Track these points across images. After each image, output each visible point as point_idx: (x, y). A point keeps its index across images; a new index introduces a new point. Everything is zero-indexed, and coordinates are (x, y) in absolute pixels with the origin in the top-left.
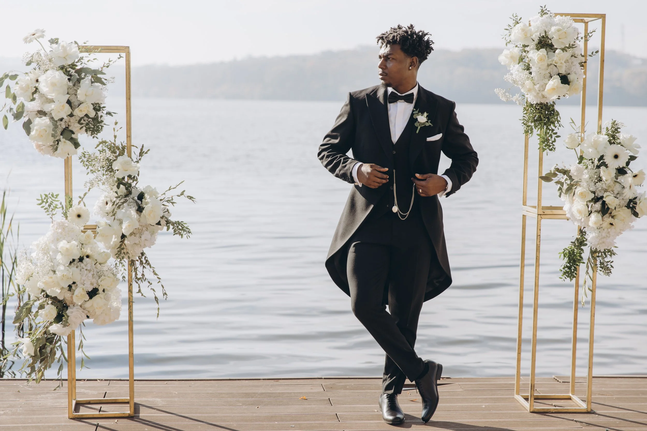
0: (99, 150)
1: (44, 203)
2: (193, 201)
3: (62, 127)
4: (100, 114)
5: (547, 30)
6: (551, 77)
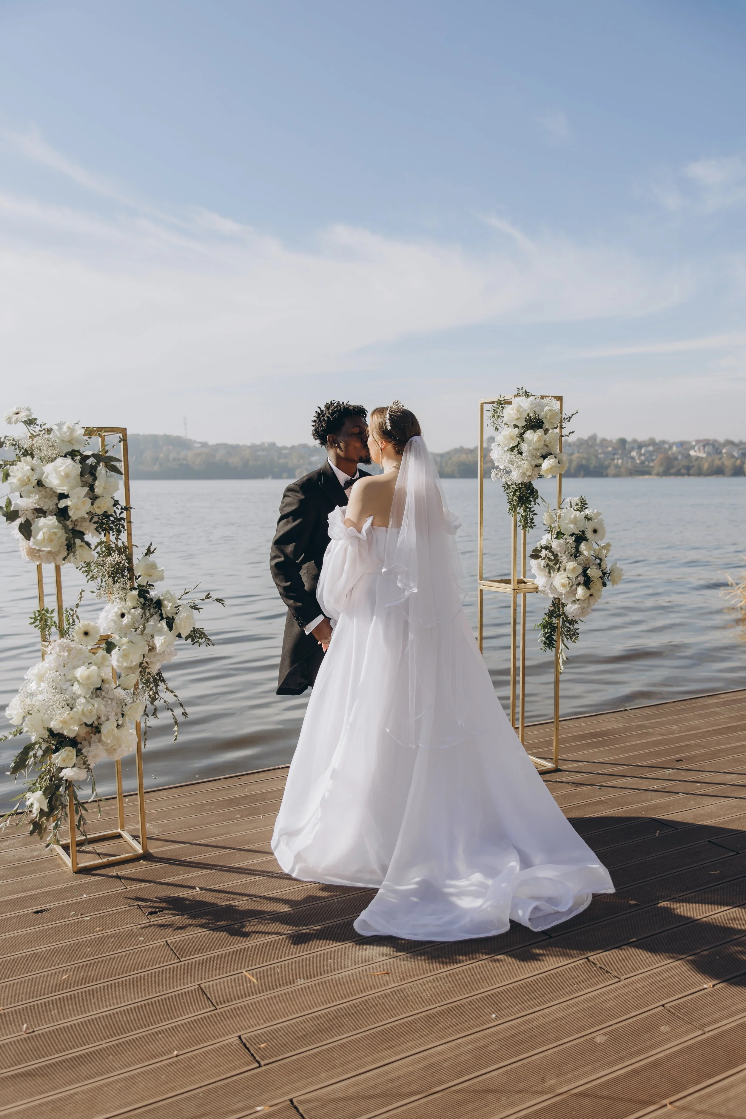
0: (97, 553)
1: (38, 621)
2: (222, 603)
5: (537, 411)
6: (544, 457)
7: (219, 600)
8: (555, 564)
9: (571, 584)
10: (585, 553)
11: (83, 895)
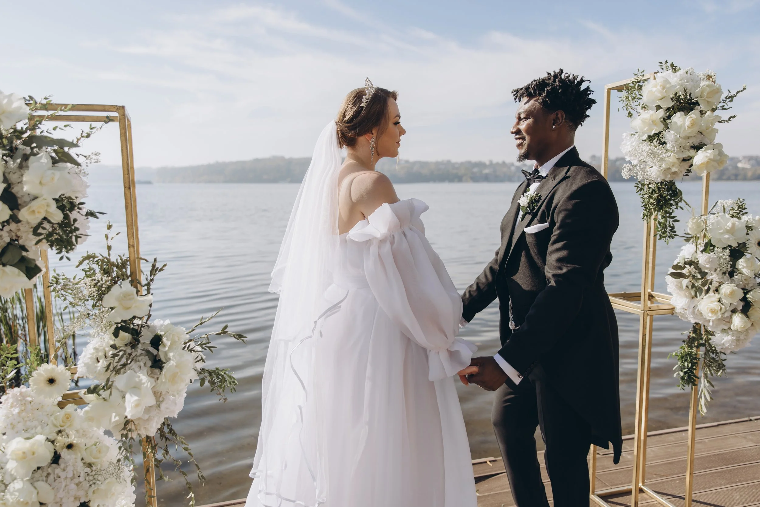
0: (83, 270)
3: (5, 241)
4: (74, 215)
5: (689, 88)
6: (697, 148)
8: (704, 284)
9: (723, 311)
10: (745, 271)
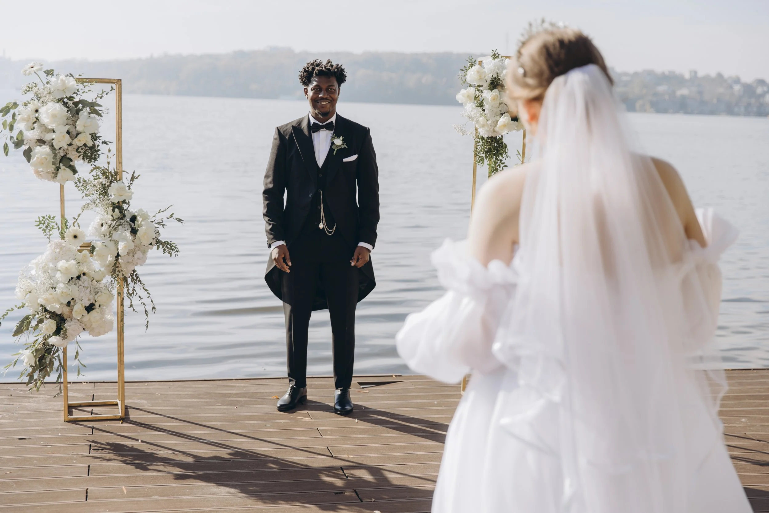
1: (42, 224)
2: (181, 222)
3: (61, 155)
4: (97, 143)
5: (499, 72)
6: (502, 114)
7: (179, 220)
11: (59, 434)
